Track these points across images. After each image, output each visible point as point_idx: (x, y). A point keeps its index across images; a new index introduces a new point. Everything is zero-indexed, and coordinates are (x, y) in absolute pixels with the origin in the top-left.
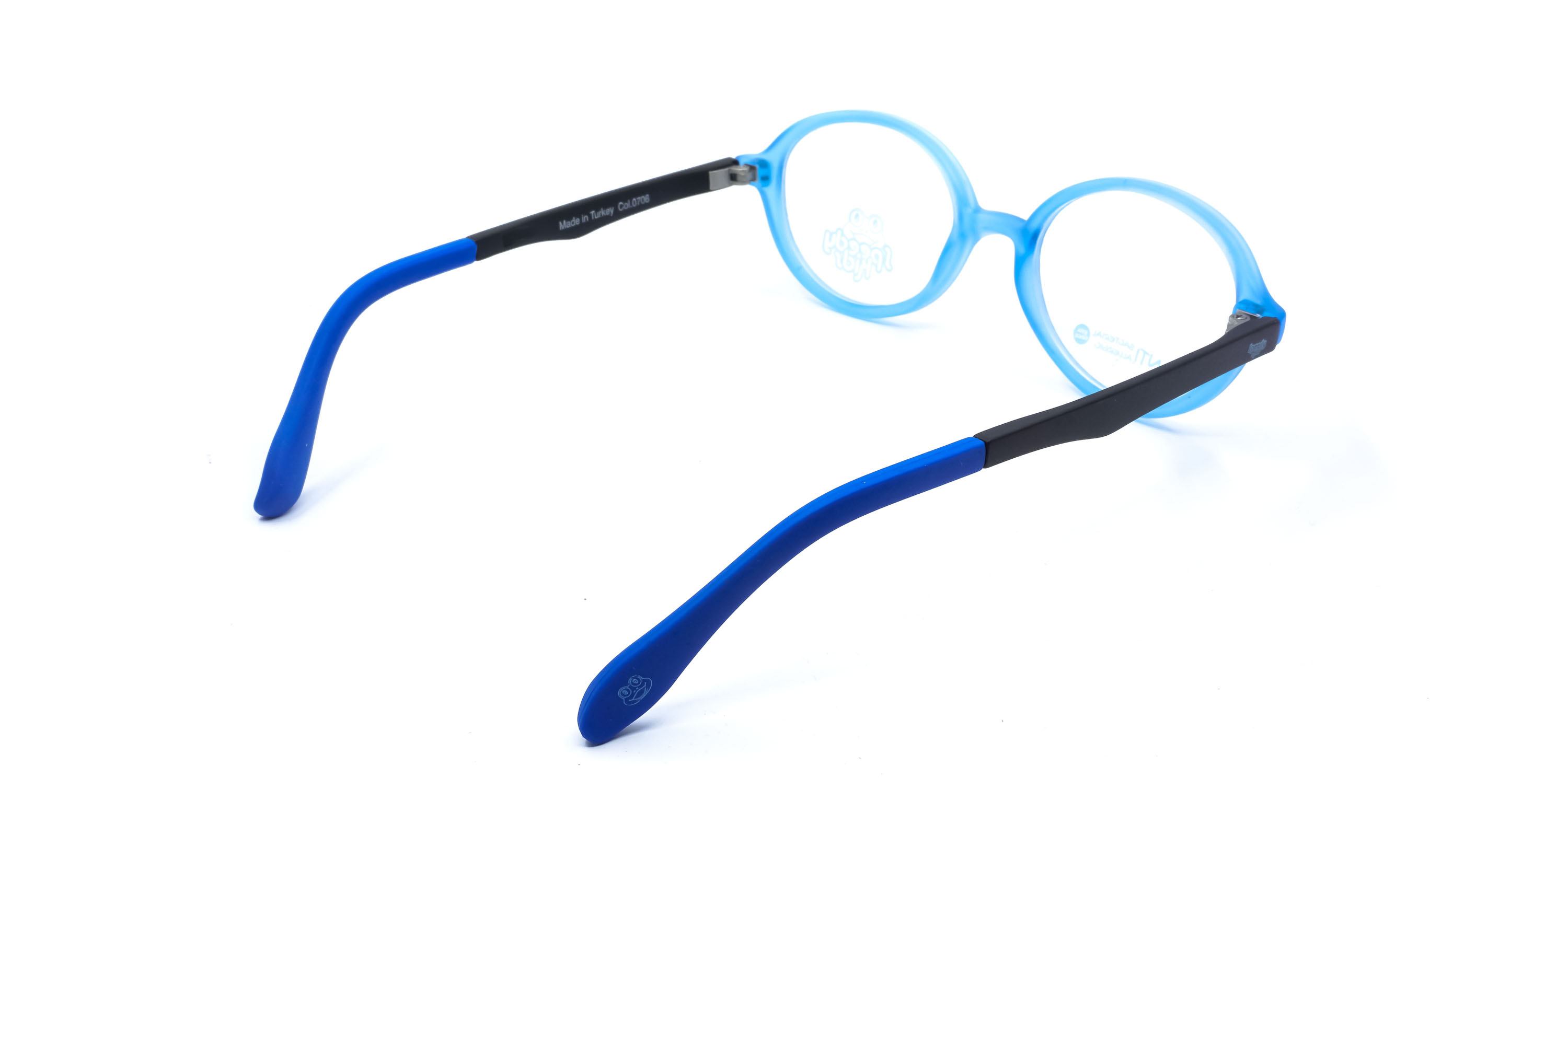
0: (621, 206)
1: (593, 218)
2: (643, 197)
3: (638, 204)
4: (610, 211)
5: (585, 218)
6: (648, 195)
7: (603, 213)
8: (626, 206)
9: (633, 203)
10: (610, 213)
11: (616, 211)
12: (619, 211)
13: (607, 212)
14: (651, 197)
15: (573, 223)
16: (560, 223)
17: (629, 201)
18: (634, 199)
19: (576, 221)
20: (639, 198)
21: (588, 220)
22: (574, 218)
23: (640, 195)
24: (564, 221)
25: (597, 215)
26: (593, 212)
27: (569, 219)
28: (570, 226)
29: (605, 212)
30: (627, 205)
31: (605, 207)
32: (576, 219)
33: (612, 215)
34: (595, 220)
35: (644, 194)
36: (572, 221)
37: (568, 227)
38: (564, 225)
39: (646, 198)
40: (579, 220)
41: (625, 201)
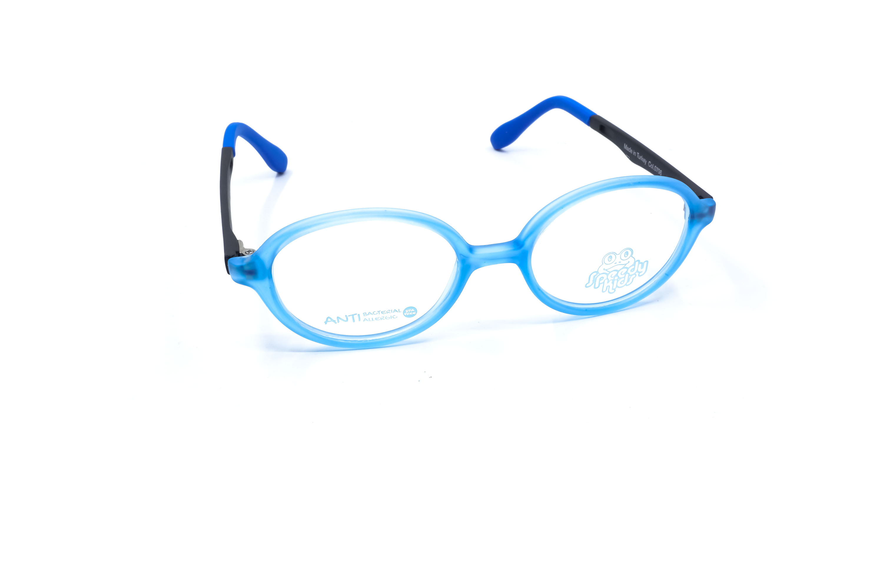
0: (650, 164)
3: (657, 171)
4: (645, 161)
9: (654, 168)
11: (647, 163)
12: (648, 166)
15: (630, 149)
21: (635, 155)
25: (639, 158)
27: (629, 146)
29: (643, 159)
30: (652, 166)
37: (627, 149)
38: (626, 146)
40: (632, 151)
41: (652, 163)
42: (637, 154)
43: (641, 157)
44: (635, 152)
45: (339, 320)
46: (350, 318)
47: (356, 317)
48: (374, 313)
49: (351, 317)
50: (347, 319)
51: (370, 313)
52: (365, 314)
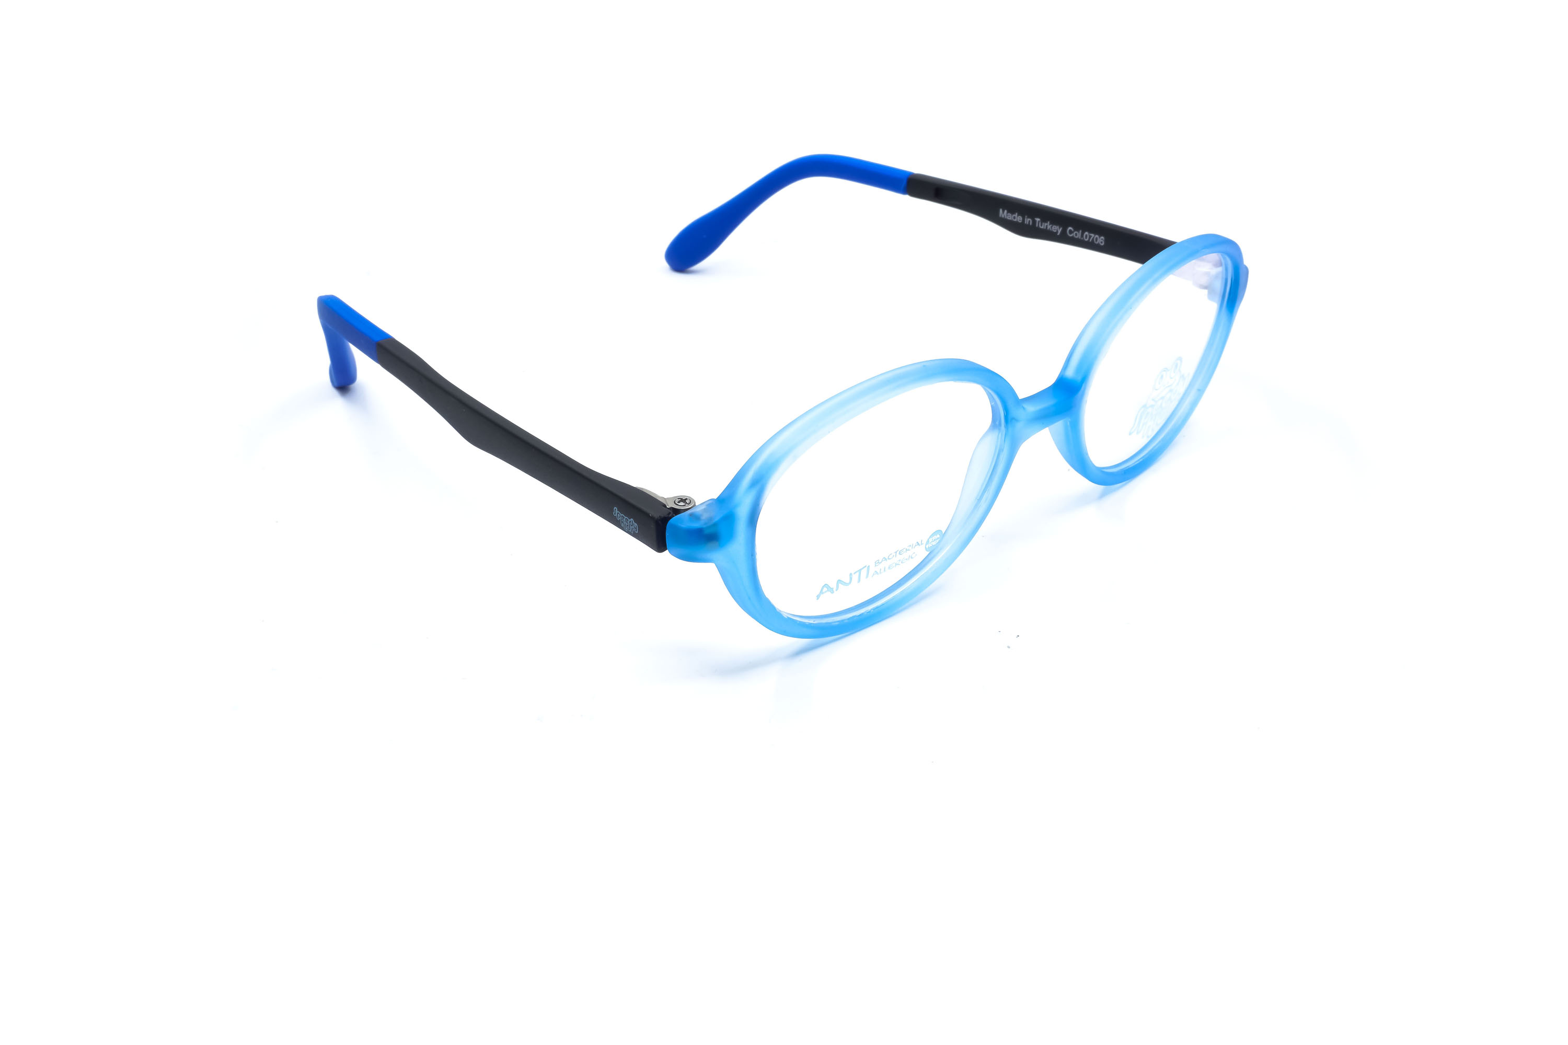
0: (1071, 232)
1: (1037, 226)
2: (1097, 236)
3: (1091, 240)
4: (1057, 229)
5: (1028, 221)
6: (1102, 238)
7: (1047, 226)
8: (1076, 235)
9: (1084, 237)
10: (1057, 232)
11: (1064, 232)
12: (1068, 235)
13: (1053, 228)
14: (1106, 241)
15: (1014, 218)
16: (1001, 210)
17: (1080, 231)
18: (1087, 233)
19: (1019, 219)
20: (1093, 235)
21: (1031, 224)
22: (1017, 214)
23: (1095, 233)
24: (1006, 211)
25: (1041, 225)
26: (1038, 220)
27: (1011, 211)
28: (1010, 219)
29: (1052, 227)
30: (1078, 235)
31: (1053, 223)
32: (1018, 216)
33: (1058, 234)
34: (1038, 228)
35: (1100, 236)
36: (1014, 215)
37: (1008, 219)
38: (1003, 214)
39: (1101, 240)
40: (1021, 219)
41: (1076, 229)
42: (1034, 222)
43: (1046, 224)
44: (1029, 219)
45: (840, 585)
46: (855, 577)
47: (864, 572)
48: (890, 558)
49: (858, 573)
50: (851, 579)
51: (885, 559)
52: (877, 563)
